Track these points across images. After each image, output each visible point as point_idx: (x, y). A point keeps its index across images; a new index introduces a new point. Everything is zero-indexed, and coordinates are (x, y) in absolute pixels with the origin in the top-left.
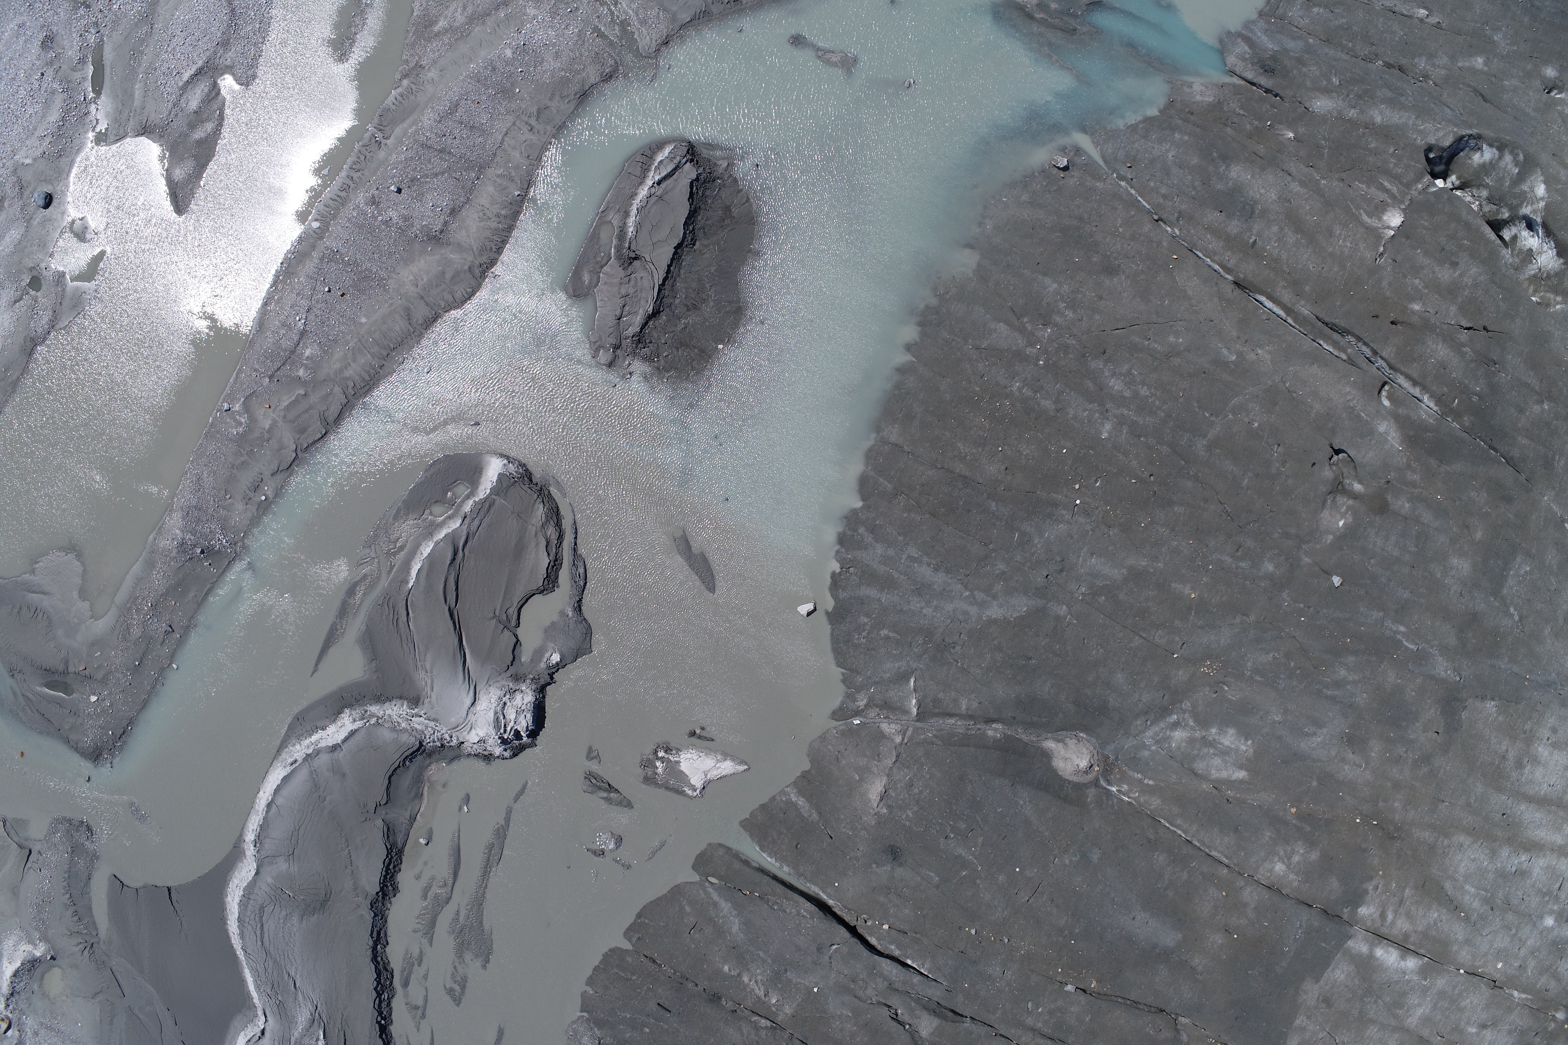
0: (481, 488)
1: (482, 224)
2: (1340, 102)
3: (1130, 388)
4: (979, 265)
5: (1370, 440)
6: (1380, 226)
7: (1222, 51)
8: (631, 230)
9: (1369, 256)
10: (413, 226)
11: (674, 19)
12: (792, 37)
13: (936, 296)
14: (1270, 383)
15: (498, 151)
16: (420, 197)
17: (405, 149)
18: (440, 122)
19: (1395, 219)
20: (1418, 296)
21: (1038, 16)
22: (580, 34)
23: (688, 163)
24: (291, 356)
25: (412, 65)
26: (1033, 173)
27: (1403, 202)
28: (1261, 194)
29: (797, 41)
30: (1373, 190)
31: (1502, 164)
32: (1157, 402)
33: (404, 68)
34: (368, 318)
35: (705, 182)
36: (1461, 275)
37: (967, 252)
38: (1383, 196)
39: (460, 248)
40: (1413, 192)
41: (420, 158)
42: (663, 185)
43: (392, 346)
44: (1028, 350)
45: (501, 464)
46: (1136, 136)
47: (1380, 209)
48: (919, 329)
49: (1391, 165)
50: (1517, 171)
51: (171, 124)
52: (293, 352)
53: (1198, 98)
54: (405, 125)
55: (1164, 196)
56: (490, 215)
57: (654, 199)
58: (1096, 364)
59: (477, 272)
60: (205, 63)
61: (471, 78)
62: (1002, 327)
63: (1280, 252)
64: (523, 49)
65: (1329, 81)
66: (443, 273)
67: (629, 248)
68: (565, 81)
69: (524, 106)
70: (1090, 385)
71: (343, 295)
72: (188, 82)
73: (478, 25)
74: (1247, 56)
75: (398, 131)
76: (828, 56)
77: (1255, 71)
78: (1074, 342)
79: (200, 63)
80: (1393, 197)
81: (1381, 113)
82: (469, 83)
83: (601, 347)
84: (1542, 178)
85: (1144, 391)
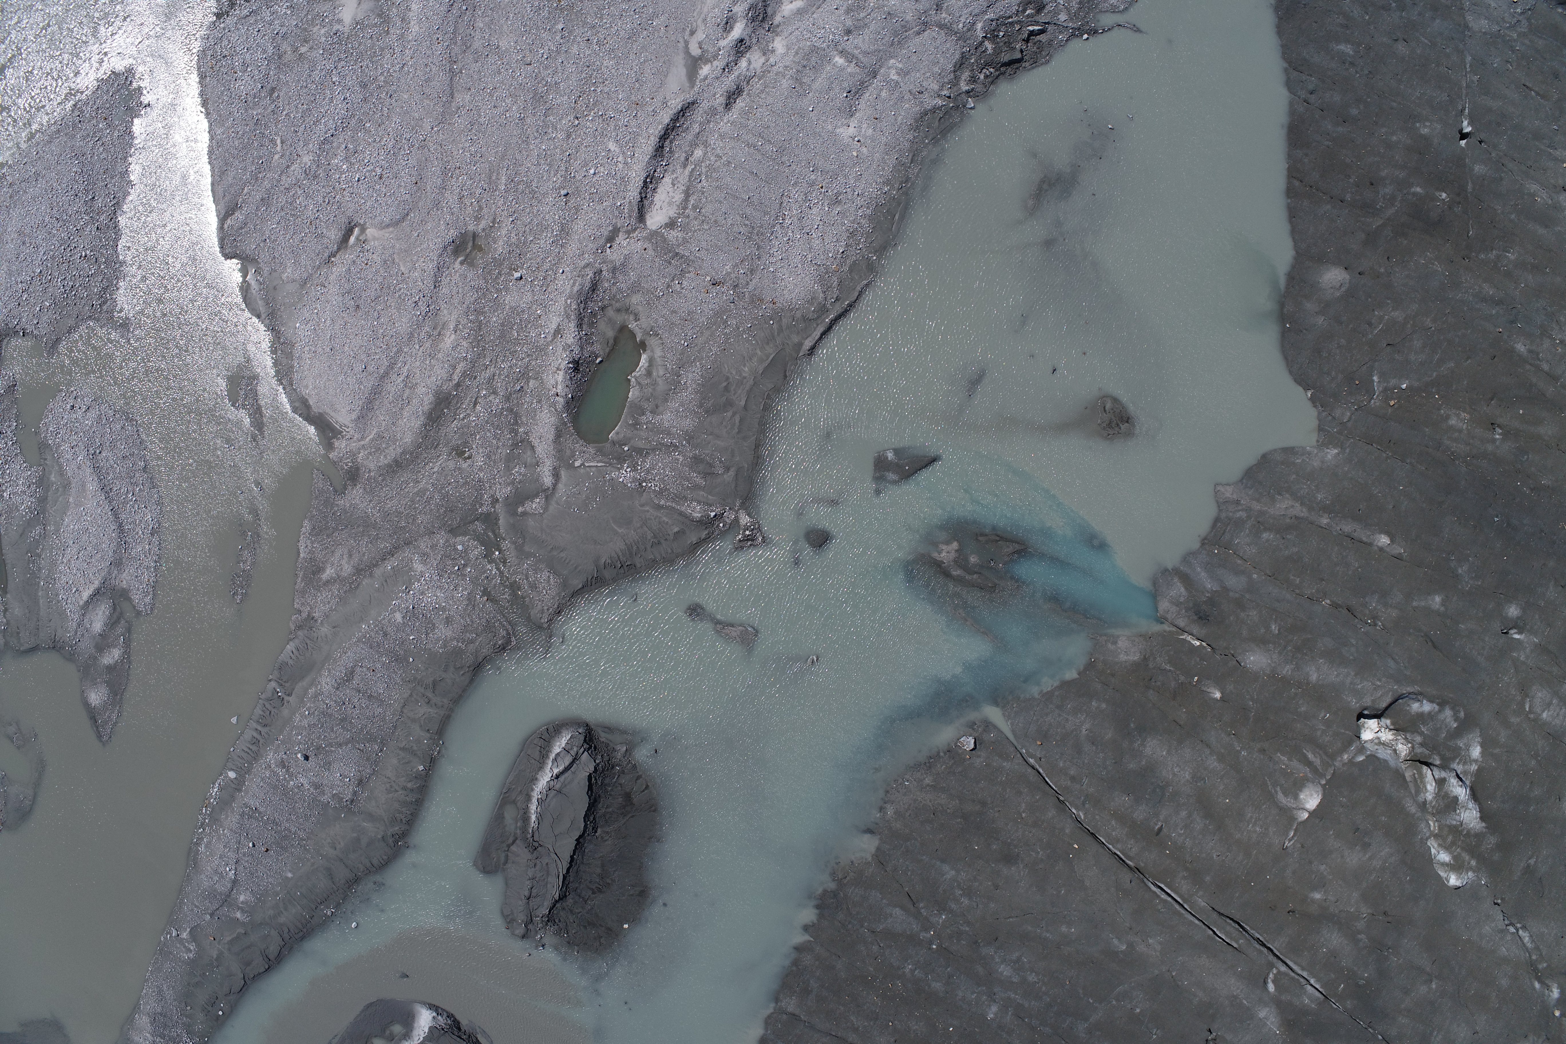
0: (415, 1033)
1: (391, 795)
2: (1275, 656)
3: (1018, 974)
4: (878, 849)
5: (1249, 1024)
6: (1294, 806)
7: (1155, 595)
8: (533, 818)
9: (1277, 841)
10: (324, 794)
11: (564, 585)
12: (689, 608)
13: (834, 880)
14: (1156, 972)
15: (398, 724)
16: (327, 765)
17: (307, 713)
18: (337, 689)
19: (1311, 800)
20: (1321, 884)
21: (954, 573)
22: (470, 598)
23: (586, 752)
24: (227, 900)
25: (304, 615)
26: (938, 753)
27: (1322, 776)
28: (1174, 775)
29: (695, 611)
30: (1295, 763)
31: (1441, 717)
32: (1044, 989)
33: (297, 618)
34: (293, 873)
35: (603, 770)
36: (1370, 858)
37: (867, 837)
38: (1303, 771)
39: (371, 817)
40: (1337, 764)
41: (322, 726)
42: (562, 779)
43: (319, 900)
44: (923, 935)
45: (430, 1018)
46: (1051, 706)
47: (1296, 786)
48: (817, 911)
49: (1319, 733)
50: (1455, 725)
51: (80, 644)
52: (229, 896)
53: (1123, 657)
54: (304, 683)
55: (1073, 779)
56: (397, 788)
57: (553, 793)
58: (988, 951)
59: (391, 841)
60: (101, 583)
61: (364, 643)
62: (897, 912)
63: (1185, 839)
64: (412, 613)
65: (1268, 628)
66: (358, 840)
67: (533, 836)
68: (457, 653)
69: (419, 677)
70: (980, 969)
71: (267, 850)
72: (87, 603)
73: (365, 577)
74: (1182, 599)
75: (299, 687)
76: (728, 630)
77: (1189, 617)
78: (967, 929)
79: (96, 584)
80: (1315, 770)
81: (1318, 669)
82: (362, 649)
83: (513, 921)
84: (1479, 739)
85: (1032, 978)
